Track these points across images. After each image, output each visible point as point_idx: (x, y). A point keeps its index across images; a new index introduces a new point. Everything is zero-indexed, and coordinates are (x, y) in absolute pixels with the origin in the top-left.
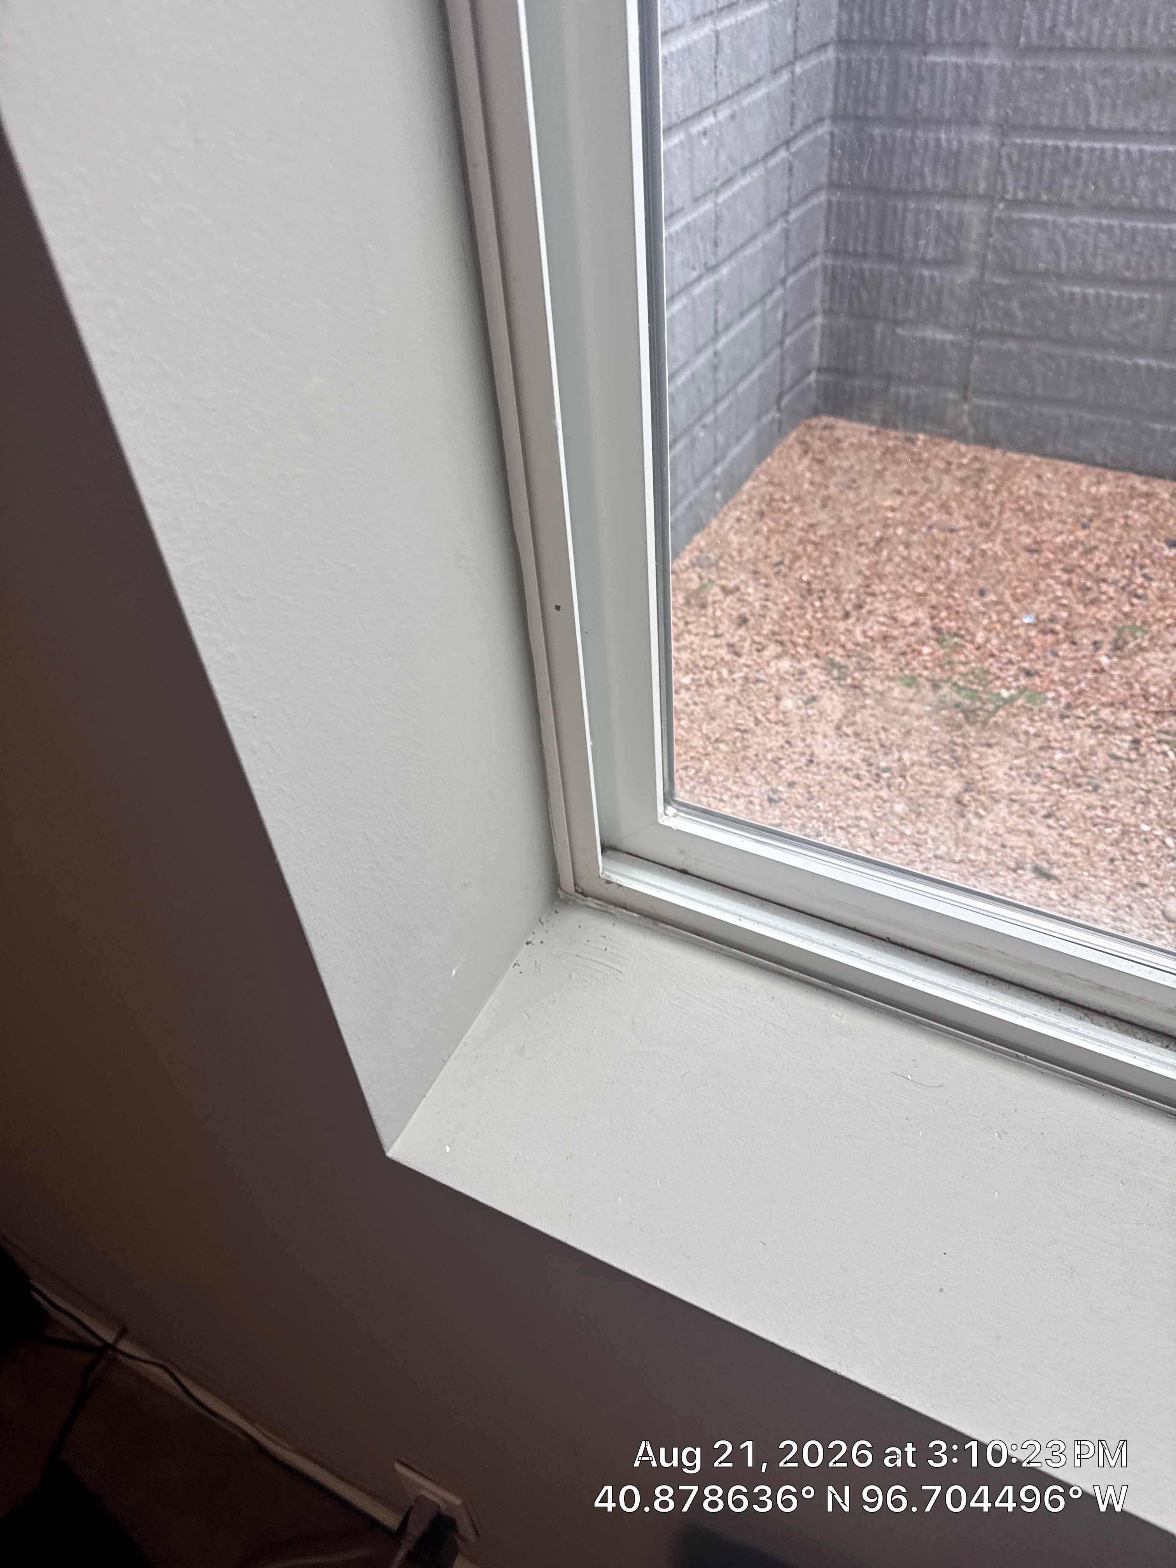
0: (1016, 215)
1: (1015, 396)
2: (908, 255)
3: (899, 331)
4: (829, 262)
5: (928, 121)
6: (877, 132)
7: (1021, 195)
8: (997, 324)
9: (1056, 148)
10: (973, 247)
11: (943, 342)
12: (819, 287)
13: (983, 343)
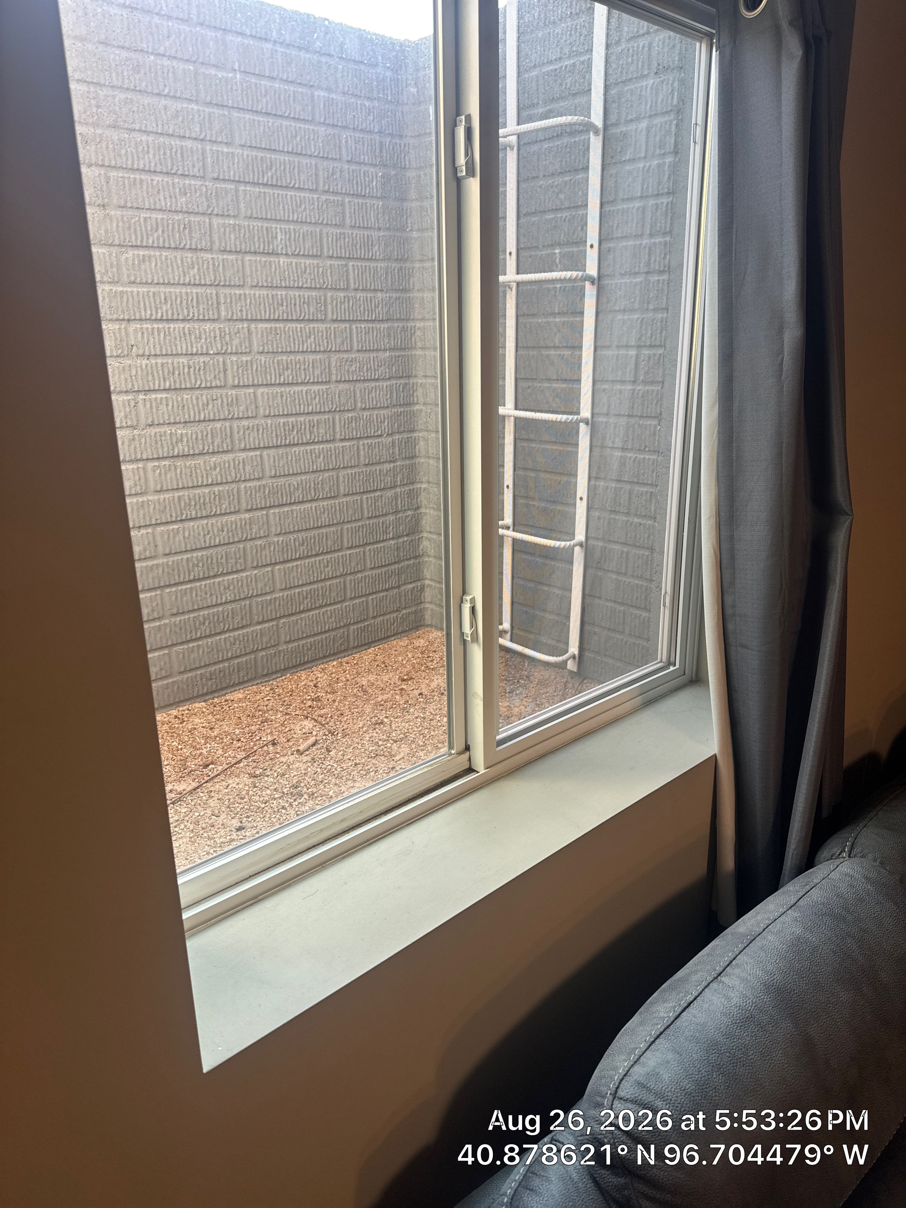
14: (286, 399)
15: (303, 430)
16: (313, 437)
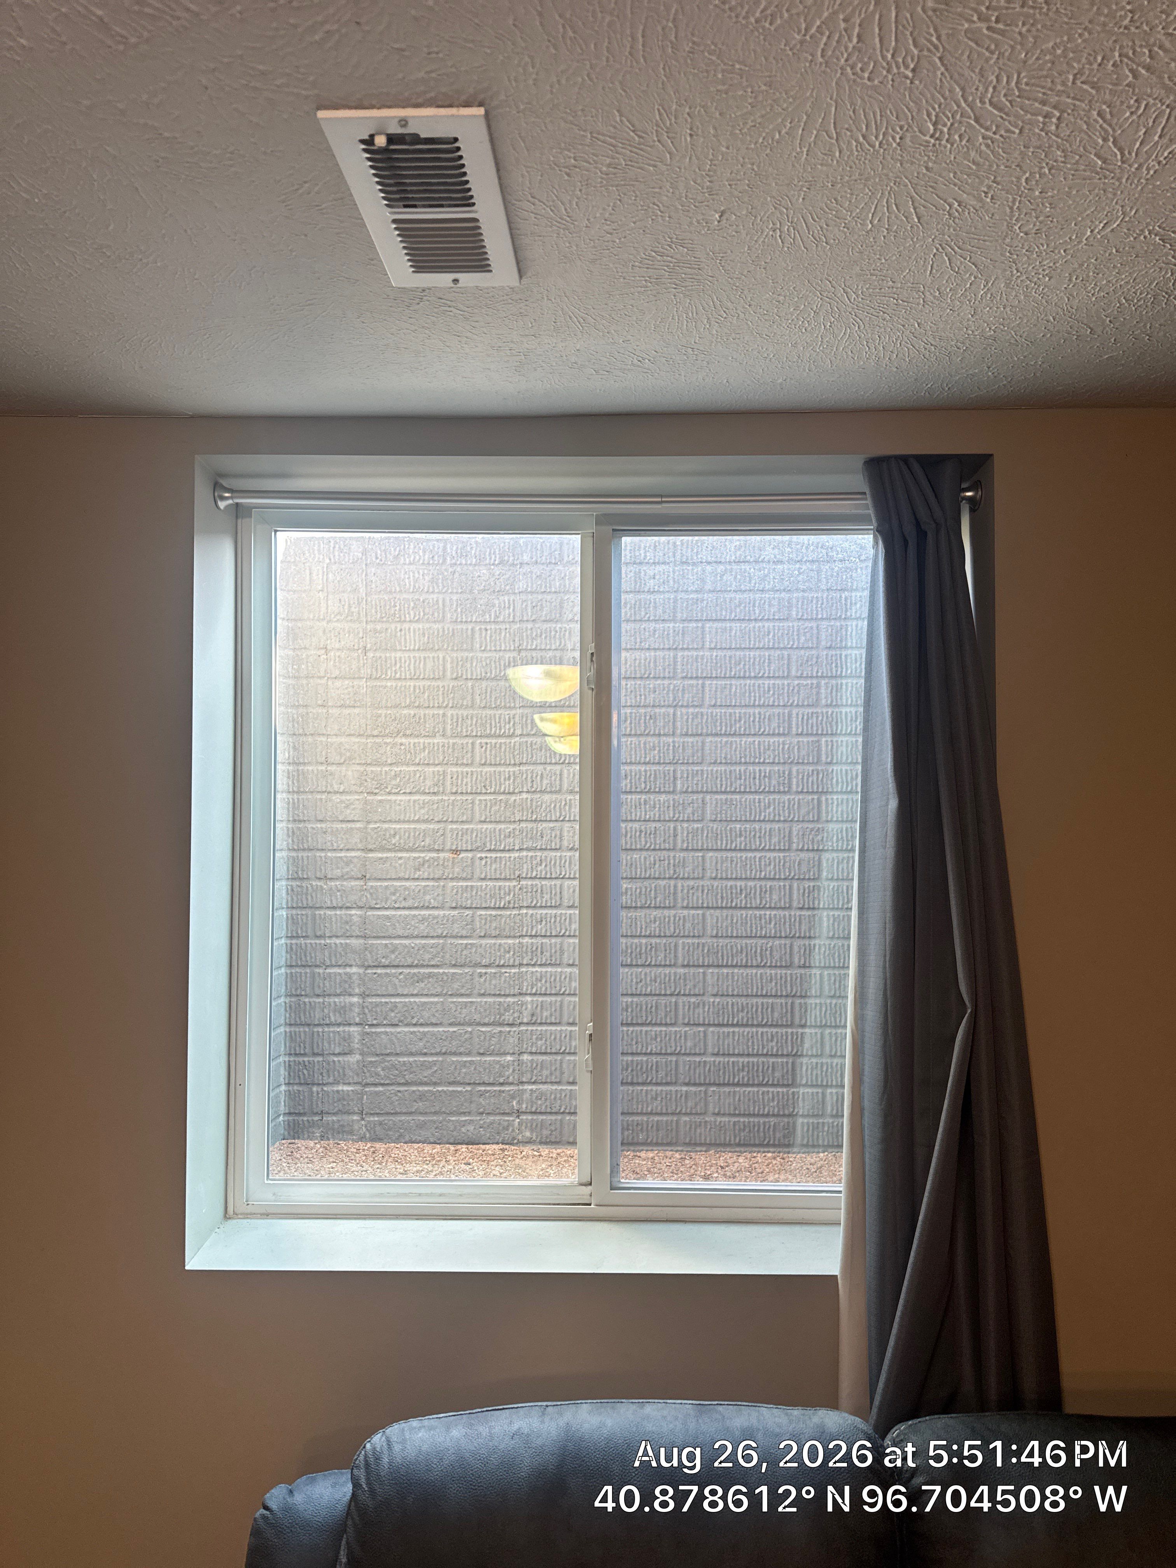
0: (373, 1030)
1: (388, 1114)
2: (326, 1053)
3: (325, 1089)
4: (287, 1059)
5: (329, 995)
6: (307, 1000)
7: (375, 1022)
8: (372, 1079)
9: (386, 1003)
10: (357, 1046)
11: (348, 1091)
12: (282, 1071)
13: (367, 1089)
14: (737, 863)
15: (752, 895)
16: (764, 902)
